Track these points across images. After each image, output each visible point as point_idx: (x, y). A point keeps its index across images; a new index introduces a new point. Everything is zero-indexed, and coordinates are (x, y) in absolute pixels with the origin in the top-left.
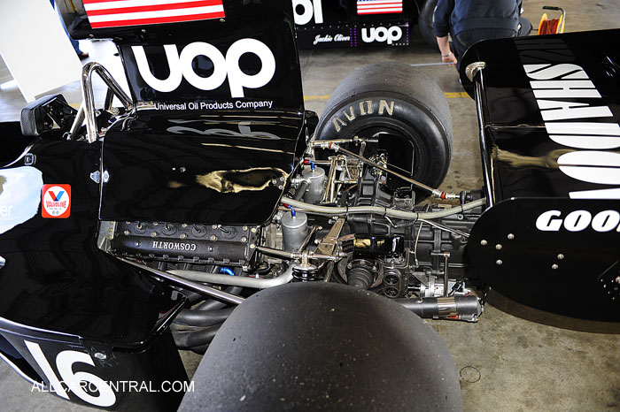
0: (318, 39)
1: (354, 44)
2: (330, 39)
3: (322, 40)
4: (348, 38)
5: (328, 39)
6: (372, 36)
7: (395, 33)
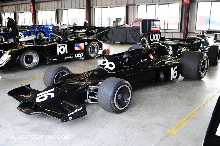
0: (66, 58)
1: (74, 59)
2: (68, 58)
4: (72, 57)
6: (77, 56)
7: (82, 55)
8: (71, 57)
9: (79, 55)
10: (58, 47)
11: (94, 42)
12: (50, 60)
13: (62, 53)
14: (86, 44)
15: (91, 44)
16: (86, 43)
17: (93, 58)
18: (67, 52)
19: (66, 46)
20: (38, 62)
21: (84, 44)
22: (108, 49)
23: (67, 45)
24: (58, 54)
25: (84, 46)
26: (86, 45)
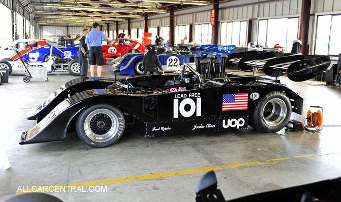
0: (196, 127)
1: (217, 130)
2: (203, 127)
3: (198, 127)
4: (214, 126)
5: (201, 127)
6: (228, 124)
7: (241, 122)
8: (209, 126)
9: (233, 123)
10: (176, 101)
11: (279, 94)
12: (154, 129)
13: (187, 114)
14: (255, 96)
15: (268, 97)
16: (254, 94)
17: (274, 131)
18: (199, 114)
19: (199, 100)
20: (121, 132)
21: (249, 96)
22: (319, 111)
23: (201, 96)
24: (176, 116)
25: (250, 100)
26: (254, 99)
